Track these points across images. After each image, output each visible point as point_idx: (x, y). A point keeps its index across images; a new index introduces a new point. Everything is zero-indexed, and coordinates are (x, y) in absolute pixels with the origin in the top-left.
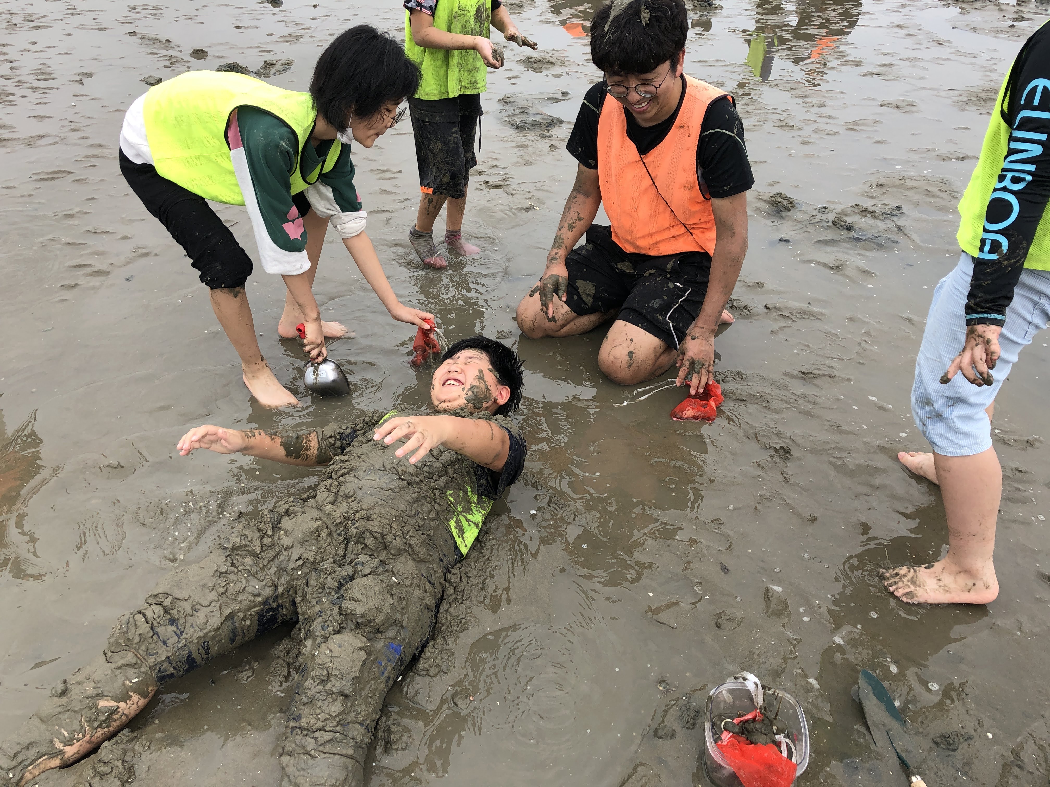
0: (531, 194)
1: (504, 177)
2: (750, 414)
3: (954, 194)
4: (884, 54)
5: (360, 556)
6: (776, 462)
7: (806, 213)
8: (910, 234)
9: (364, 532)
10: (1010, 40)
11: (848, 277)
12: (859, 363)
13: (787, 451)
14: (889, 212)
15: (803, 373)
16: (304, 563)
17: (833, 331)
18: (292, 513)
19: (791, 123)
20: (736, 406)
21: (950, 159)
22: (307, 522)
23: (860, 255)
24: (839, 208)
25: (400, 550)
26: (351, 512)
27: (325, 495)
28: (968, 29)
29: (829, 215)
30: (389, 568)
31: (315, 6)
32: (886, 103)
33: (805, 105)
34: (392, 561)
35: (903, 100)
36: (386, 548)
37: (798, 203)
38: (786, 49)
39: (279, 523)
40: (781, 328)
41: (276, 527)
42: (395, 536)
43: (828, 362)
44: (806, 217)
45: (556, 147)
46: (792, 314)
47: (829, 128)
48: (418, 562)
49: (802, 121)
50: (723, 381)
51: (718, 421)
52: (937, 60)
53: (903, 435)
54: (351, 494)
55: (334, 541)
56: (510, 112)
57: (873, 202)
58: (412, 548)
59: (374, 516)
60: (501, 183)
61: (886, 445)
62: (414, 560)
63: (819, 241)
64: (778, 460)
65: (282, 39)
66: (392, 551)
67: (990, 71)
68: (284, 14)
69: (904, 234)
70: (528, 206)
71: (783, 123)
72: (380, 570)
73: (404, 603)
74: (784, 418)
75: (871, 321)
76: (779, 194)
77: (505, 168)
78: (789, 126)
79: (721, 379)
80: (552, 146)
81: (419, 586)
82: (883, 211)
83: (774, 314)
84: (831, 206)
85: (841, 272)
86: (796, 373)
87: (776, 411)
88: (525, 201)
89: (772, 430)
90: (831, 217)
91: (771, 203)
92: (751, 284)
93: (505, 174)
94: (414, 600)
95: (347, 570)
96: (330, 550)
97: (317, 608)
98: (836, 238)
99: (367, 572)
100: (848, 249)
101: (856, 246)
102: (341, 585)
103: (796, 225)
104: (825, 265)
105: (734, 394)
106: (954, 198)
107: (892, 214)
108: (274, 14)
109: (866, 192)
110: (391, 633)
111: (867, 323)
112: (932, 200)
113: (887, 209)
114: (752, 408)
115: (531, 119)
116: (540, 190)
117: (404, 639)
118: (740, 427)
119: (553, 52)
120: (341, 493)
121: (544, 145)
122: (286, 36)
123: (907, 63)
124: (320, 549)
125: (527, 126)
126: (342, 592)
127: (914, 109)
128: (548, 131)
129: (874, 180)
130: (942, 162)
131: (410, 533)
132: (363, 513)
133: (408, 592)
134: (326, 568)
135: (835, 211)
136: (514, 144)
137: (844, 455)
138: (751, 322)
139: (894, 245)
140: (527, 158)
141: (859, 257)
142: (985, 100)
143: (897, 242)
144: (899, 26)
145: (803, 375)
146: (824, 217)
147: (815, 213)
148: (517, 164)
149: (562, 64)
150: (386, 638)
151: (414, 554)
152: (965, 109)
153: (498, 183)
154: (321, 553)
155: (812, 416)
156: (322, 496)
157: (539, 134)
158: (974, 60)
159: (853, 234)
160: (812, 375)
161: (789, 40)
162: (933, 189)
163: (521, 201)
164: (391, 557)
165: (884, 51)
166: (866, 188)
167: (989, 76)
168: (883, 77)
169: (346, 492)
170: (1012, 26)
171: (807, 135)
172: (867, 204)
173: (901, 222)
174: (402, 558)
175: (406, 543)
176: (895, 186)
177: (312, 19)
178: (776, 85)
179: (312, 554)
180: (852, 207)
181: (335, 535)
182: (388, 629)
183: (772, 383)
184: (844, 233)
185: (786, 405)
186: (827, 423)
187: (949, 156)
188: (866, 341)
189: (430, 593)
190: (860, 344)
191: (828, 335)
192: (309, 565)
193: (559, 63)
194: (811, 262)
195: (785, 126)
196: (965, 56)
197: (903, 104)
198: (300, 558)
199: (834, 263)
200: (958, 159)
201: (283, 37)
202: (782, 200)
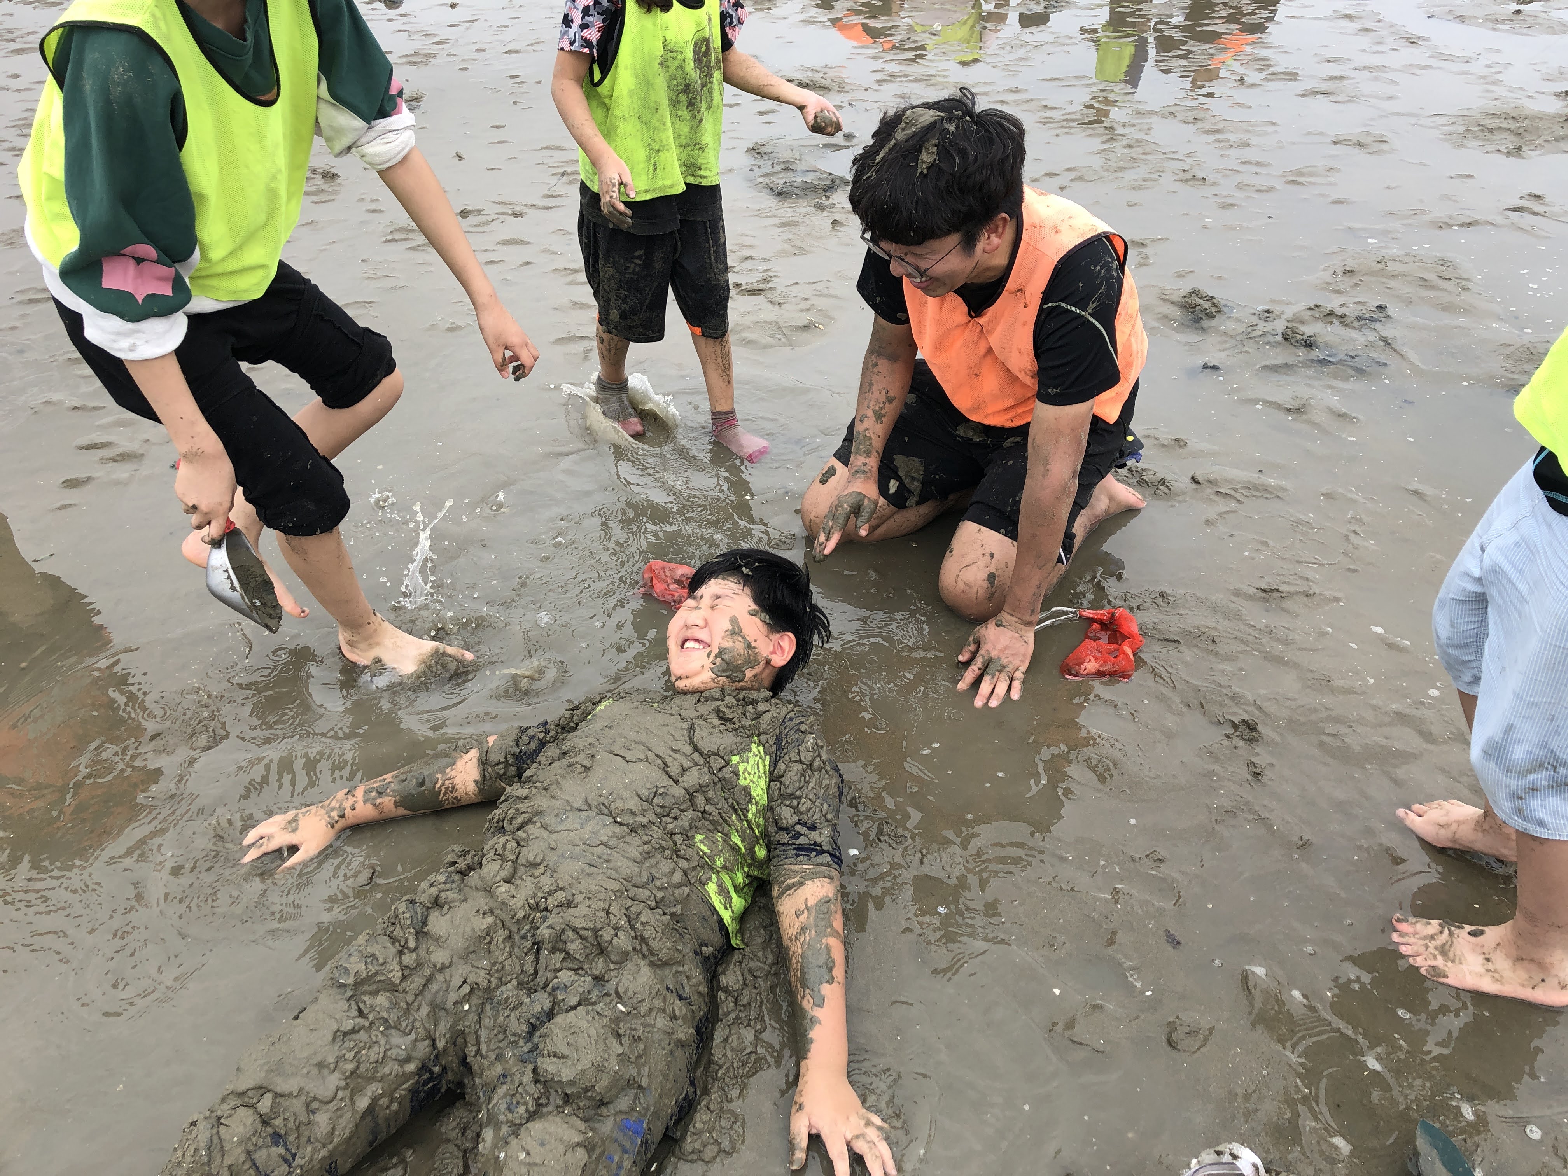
0: (809, 303)
1: (765, 274)
2: (1187, 664)
3: (1464, 283)
4: (1329, 62)
5: (559, 974)
6: (1236, 748)
7: (1239, 320)
8: (1404, 350)
9: (563, 931)
10: (1516, 33)
11: (1315, 425)
12: (1349, 570)
13: (1252, 728)
14: (1368, 315)
15: (1264, 591)
16: (472, 989)
17: (1303, 517)
18: (445, 903)
19: (1201, 175)
20: (1164, 651)
21: (1450, 226)
22: (469, 920)
23: (1330, 387)
24: (1290, 312)
25: (626, 954)
26: (540, 895)
27: (496, 866)
28: (1451, 18)
29: (1276, 322)
30: (610, 987)
31: (453, 6)
32: (1341, 138)
33: (1218, 145)
34: (613, 974)
35: (1368, 134)
36: (602, 951)
37: (1225, 306)
38: (1179, 56)
39: (425, 924)
40: (1221, 515)
41: (421, 933)
42: (616, 928)
43: (1300, 569)
44: (1240, 328)
45: (842, 225)
46: (1235, 490)
47: (1261, 182)
48: (658, 966)
49: (1217, 171)
50: (1138, 608)
51: (1136, 676)
52: (1410, 69)
53: (1434, 693)
54: (538, 860)
55: (516, 950)
56: (767, 170)
57: (1341, 299)
58: (647, 944)
59: (579, 898)
60: (761, 286)
61: (1407, 711)
62: (652, 964)
63: (1265, 367)
64: (1241, 743)
65: (404, 60)
66: (612, 957)
67: (1494, 83)
68: (405, 19)
69: (1395, 350)
70: (806, 323)
71: (1188, 175)
72: (594, 997)
73: (641, 1046)
74: (1241, 669)
75: (1359, 497)
76: (1195, 292)
77: (764, 260)
78: (1198, 180)
79: (1135, 605)
80: (835, 222)
81: (664, 1011)
82: (1358, 314)
83: (1209, 491)
84: (1276, 309)
85: (1304, 417)
86: (1252, 591)
87: (1229, 658)
88: (800, 314)
89: (1224, 691)
90: (1280, 326)
91: (1185, 307)
92: (1166, 442)
93: (766, 271)
94: (657, 1036)
95: (541, 1002)
96: (511, 965)
97: (498, 1069)
98: (1291, 360)
99: (574, 1001)
100: (1310, 378)
101: (1323, 373)
102: (533, 1028)
103: (1226, 342)
104: (1278, 406)
105: (1160, 631)
106: (1464, 289)
107: (1372, 319)
108: (390, 20)
109: (1327, 283)
110: (623, 1103)
111: (1355, 501)
112: (1431, 293)
113: (1364, 311)
114: (1188, 654)
115: (799, 180)
116: (821, 295)
117: (647, 1109)
118: (1175, 687)
119: (826, 70)
120: (522, 860)
121: (823, 221)
122: (411, 55)
123: (1366, 73)
124: (494, 964)
125: (796, 191)
126: (536, 1040)
127: (1384, 147)
128: (828, 197)
129: (1337, 263)
130: (1438, 232)
131: (643, 918)
132: (560, 896)
133: (645, 1026)
134: (507, 998)
135: (1284, 316)
136: (776, 221)
137: (1343, 730)
138: (1172, 506)
139: (1381, 369)
140: (799, 244)
141: (1329, 391)
142: (1491, 130)
143: (1385, 364)
144: (1348, 17)
145: (1263, 595)
146: (1269, 327)
147: (1255, 320)
148: (782, 254)
149: (841, 89)
150: (616, 1114)
151: (652, 954)
152: (1462, 146)
153: (755, 286)
154: (497, 971)
155: (1286, 664)
156: (491, 869)
157: (814, 202)
158: (1466, 67)
159: (1316, 353)
160: (1279, 595)
161: (1184, 43)
162: (1432, 277)
163: (793, 315)
164: (612, 966)
165: (1329, 56)
166: (1327, 276)
167: (1492, 92)
168: (1332, 98)
169: (531, 857)
170: (1518, 12)
171: (1225, 194)
172: (1333, 303)
173: (1388, 331)
174: (630, 966)
175: (636, 937)
176: (1371, 273)
177: (450, 26)
178: (1171, 113)
179: (483, 973)
180: (1310, 309)
181: (517, 938)
182: (617, 1096)
183: (1215, 609)
184: (1301, 352)
185: (1243, 647)
186: (1310, 676)
187: (1448, 221)
188: (1355, 532)
189: (684, 1018)
190: (1347, 538)
191: (1296, 523)
192: (480, 993)
193: (836, 88)
194: (1255, 401)
195: (1193, 180)
196: (1452, 60)
197: (1368, 140)
198: (465, 982)
199: (1293, 402)
200: (1462, 225)
201: (406, 56)
202: (1201, 302)
